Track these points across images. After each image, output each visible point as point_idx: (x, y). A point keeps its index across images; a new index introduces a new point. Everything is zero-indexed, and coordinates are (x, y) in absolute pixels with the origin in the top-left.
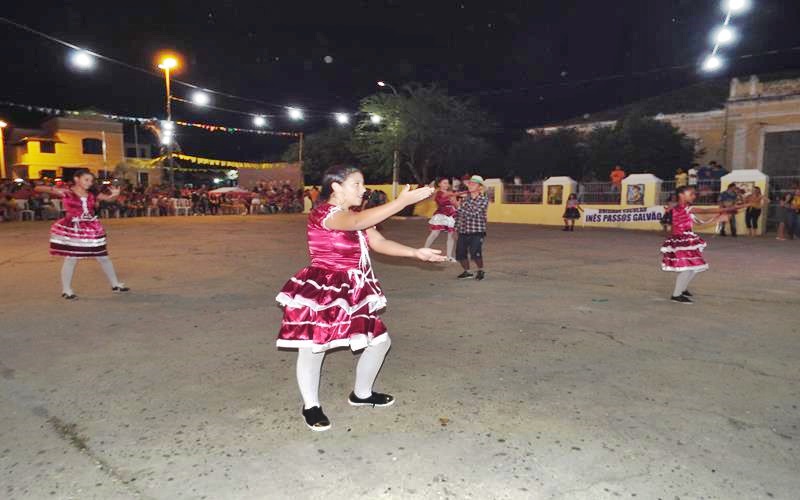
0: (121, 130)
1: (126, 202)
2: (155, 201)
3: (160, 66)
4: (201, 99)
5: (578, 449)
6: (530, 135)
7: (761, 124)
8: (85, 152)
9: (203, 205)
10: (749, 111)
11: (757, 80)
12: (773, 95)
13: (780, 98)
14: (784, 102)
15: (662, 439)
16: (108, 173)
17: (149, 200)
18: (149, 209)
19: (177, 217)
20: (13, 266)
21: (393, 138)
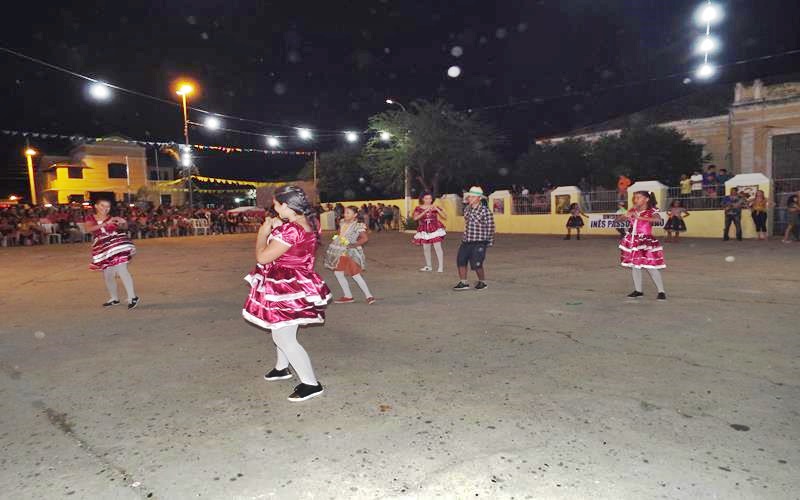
0: (144, 154)
1: (147, 223)
2: (175, 221)
3: (178, 93)
4: (212, 123)
5: (493, 428)
6: (539, 146)
7: (767, 127)
8: (111, 176)
9: (221, 225)
10: (754, 115)
11: (761, 84)
12: (777, 98)
13: (785, 101)
14: (789, 105)
15: (573, 419)
16: (132, 195)
17: (170, 221)
18: (169, 230)
19: (196, 237)
20: (35, 285)
21: (402, 154)
